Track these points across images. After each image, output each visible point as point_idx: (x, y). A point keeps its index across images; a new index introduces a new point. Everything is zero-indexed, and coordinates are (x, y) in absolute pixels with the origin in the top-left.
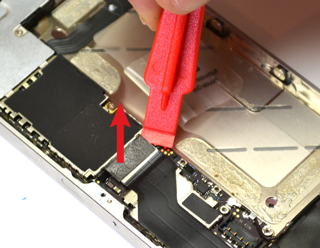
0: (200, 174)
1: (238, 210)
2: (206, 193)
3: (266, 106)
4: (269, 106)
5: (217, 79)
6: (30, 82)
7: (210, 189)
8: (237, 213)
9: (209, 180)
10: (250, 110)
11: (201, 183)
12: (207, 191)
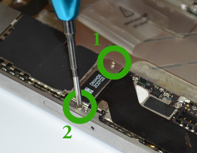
0: (152, 84)
1: (188, 106)
2: (159, 96)
3: (190, 33)
4: (193, 33)
5: (149, 20)
6: (6, 35)
7: (162, 93)
8: (188, 108)
9: (160, 87)
10: (178, 37)
11: (155, 90)
12: (160, 95)
